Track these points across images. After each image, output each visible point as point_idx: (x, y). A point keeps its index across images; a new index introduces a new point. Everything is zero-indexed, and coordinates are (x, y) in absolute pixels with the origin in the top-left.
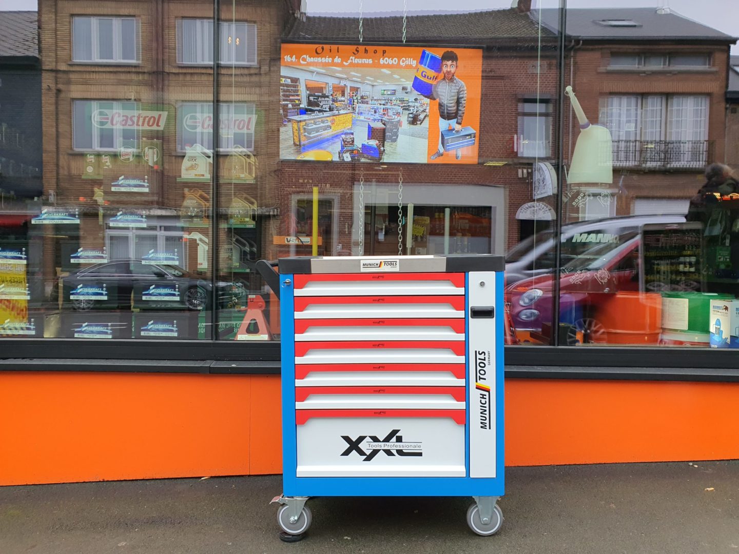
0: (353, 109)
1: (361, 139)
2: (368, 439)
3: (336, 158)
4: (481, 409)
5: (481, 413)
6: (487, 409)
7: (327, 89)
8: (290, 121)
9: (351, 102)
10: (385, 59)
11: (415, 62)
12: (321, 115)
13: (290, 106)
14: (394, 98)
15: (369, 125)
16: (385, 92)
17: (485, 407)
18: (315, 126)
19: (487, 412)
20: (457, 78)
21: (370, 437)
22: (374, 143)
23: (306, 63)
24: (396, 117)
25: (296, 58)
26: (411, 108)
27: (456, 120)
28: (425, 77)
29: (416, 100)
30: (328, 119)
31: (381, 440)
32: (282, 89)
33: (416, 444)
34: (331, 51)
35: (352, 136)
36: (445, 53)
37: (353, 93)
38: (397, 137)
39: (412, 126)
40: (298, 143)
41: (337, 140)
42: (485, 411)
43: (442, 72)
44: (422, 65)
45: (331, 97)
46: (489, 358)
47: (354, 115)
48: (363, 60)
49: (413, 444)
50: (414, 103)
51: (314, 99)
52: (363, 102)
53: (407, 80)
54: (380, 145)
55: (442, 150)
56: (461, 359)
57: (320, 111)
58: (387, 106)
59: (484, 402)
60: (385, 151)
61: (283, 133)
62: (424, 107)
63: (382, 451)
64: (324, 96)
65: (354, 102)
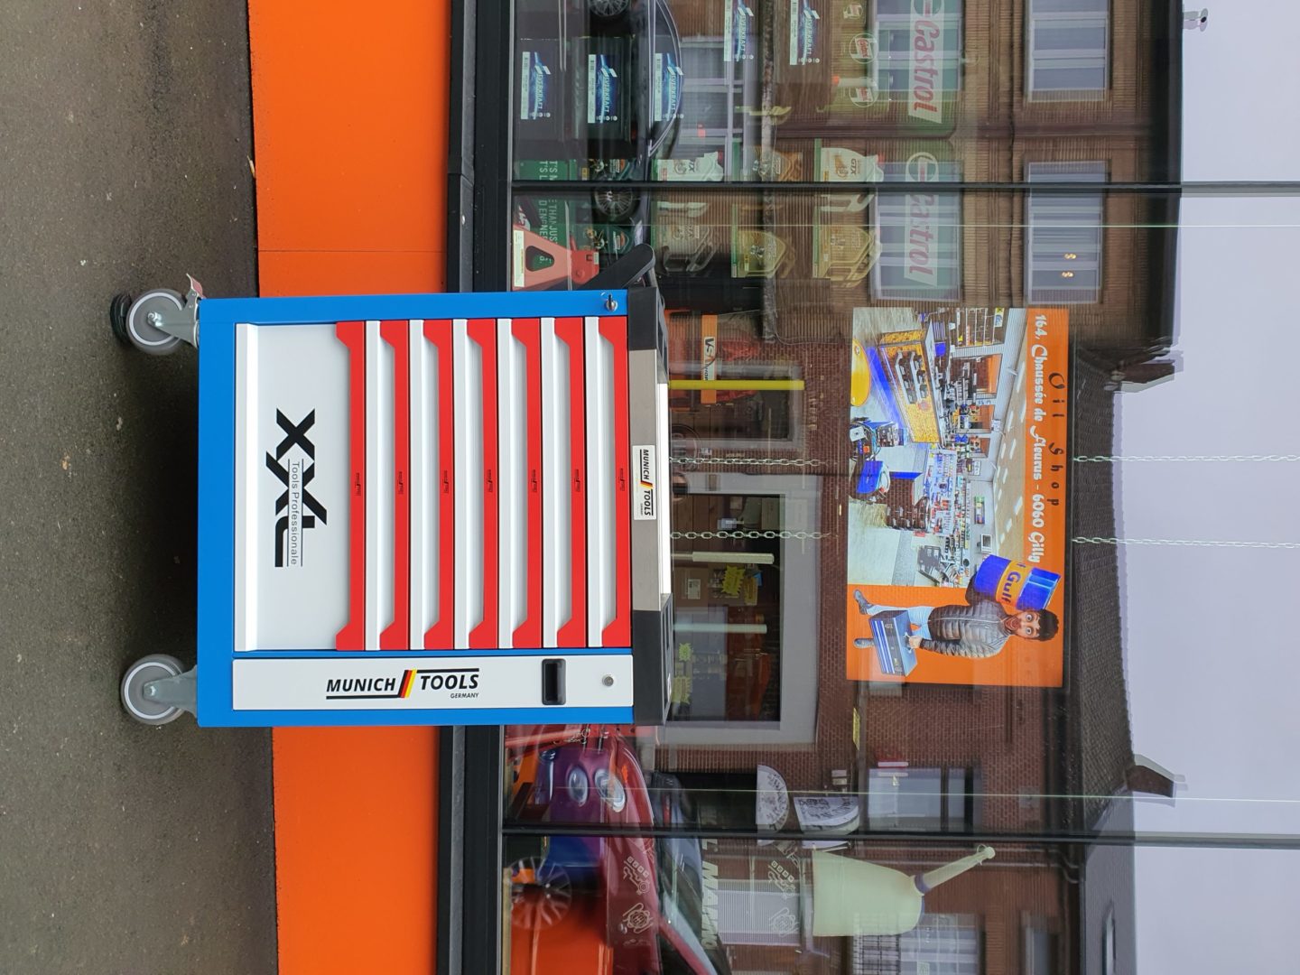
0: (948, 445)
1: (892, 460)
2: (308, 462)
3: (854, 413)
4: (365, 681)
5: (358, 681)
6: (366, 693)
7: (984, 396)
8: (925, 325)
9: (961, 440)
10: (1041, 503)
11: (1037, 560)
12: (936, 384)
13: (952, 326)
14: (968, 521)
15: (918, 474)
16: (980, 505)
17: (369, 689)
18: (914, 372)
19: (359, 692)
20: (1007, 638)
21: (313, 466)
22: (884, 483)
23: (1033, 355)
24: (933, 525)
25: (1041, 336)
26: (950, 555)
27: (928, 637)
28: (1009, 579)
29: (966, 562)
30: (929, 398)
31: (305, 488)
32: (983, 311)
33: (299, 554)
34: (1055, 401)
35: (896, 442)
36: (1055, 617)
37: (977, 444)
38: (895, 528)
39: (916, 556)
40: (882, 341)
41: (889, 415)
42: (362, 689)
43: (1019, 611)
44: (1030, 574)
45: (969, 403)
46: (464, 695)
47: (936, 445)
48: (1040, 463)
49: (298, 549)
50: (959, 558)
51: (966, 371)
52: (960, 462)
53: (1002, 545)
54: (881, 495)
55: (872, 611)
56: (462, 641)
57: (942, 382)
58: (953, 507)
59: (378, 687)
60: (868, 506)
61: (902, 312)
62: (952, 578)
63: (286, 488)
64: (971, 391)
65: (961, 445)
